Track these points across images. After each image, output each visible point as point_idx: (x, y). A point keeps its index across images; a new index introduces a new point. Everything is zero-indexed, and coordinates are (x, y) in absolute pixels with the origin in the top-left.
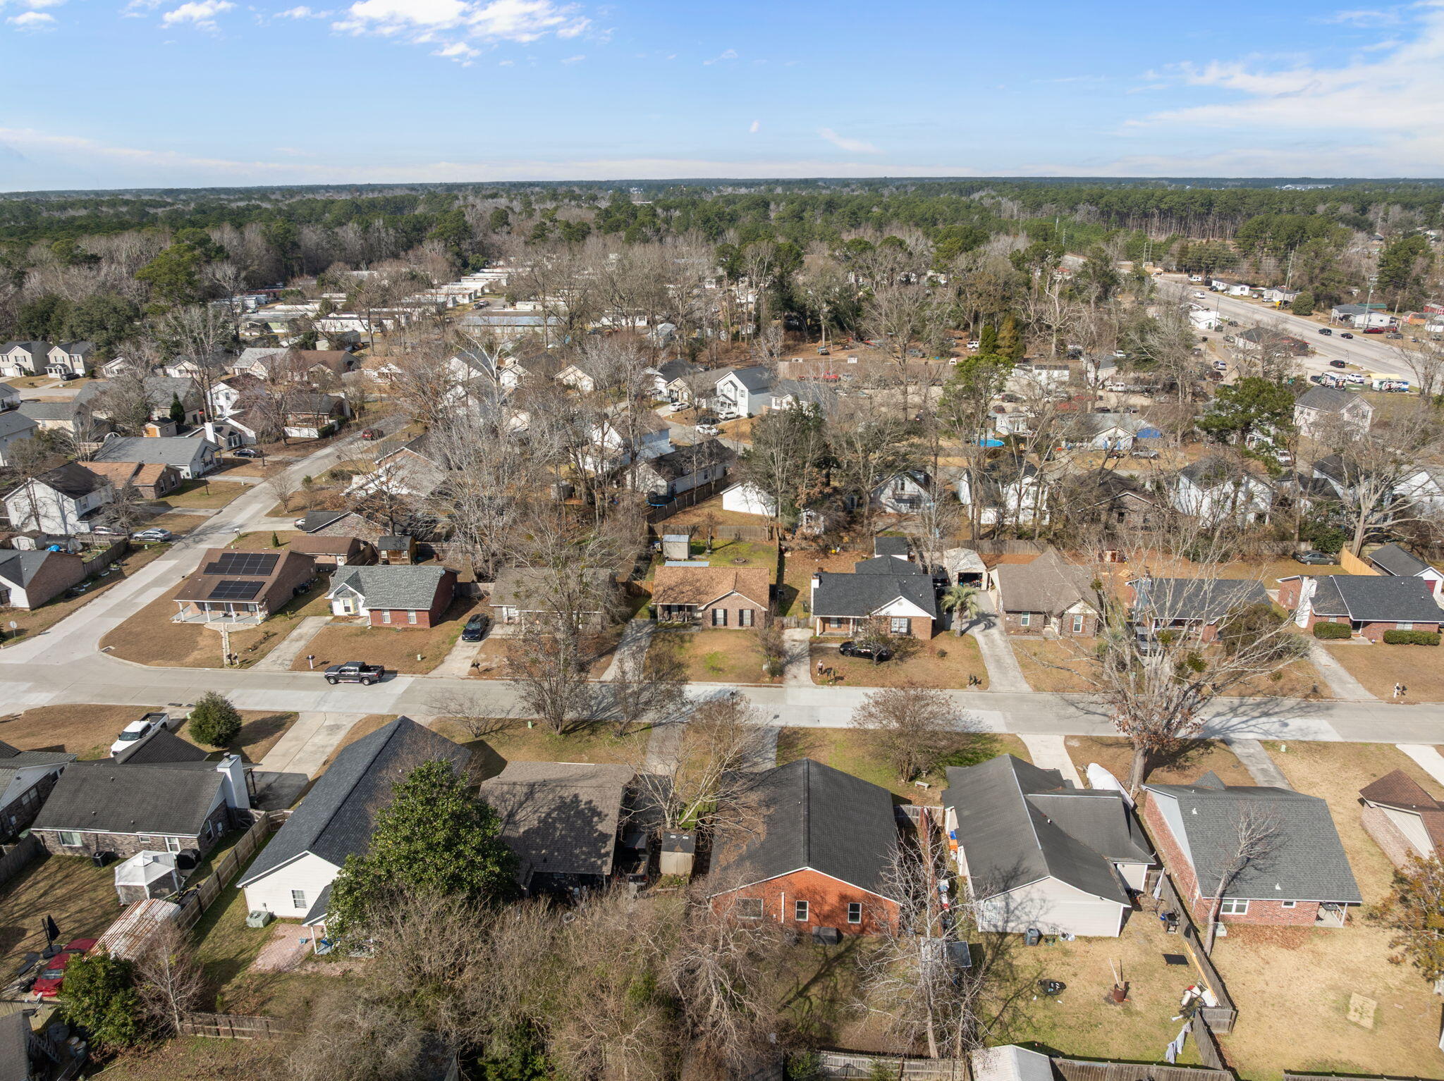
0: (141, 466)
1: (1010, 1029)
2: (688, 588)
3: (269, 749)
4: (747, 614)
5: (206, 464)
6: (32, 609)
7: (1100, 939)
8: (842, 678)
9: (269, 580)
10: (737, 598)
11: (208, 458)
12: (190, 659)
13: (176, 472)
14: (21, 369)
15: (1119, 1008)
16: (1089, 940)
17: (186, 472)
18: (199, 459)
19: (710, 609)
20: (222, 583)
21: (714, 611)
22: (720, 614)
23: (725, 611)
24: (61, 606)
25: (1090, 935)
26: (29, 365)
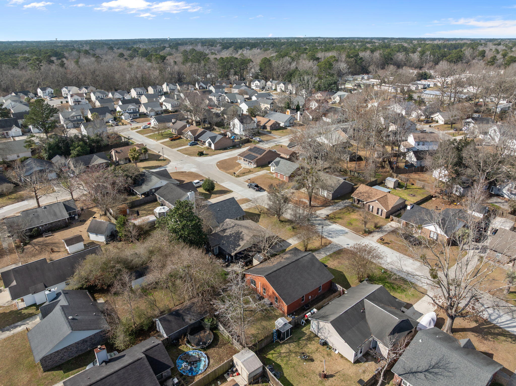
0: (270, 120)
1: (280, 358)
2: (366, 194)
3: (217, 197)
4: (380, 211)
5: (290, 124)
6: (215, 150)
7: (346, 359)
8: (388, 244)
9: (259, 156)
10: (377, 203)
11: (291, 122)
12: (228, 171)
13: (279, 124)
14: (281, 90)
15: (319, 379)
16: (342, 357)
17: (282, 125)
18: (288, 121)
19: (368, 204)
20: (250, 154)
21: (369, 206)
22: (371, 207)
23: (373, 207)
24: (221, 151)
25: (344, 356)
26: (283, 89)
